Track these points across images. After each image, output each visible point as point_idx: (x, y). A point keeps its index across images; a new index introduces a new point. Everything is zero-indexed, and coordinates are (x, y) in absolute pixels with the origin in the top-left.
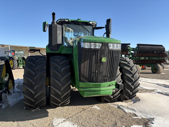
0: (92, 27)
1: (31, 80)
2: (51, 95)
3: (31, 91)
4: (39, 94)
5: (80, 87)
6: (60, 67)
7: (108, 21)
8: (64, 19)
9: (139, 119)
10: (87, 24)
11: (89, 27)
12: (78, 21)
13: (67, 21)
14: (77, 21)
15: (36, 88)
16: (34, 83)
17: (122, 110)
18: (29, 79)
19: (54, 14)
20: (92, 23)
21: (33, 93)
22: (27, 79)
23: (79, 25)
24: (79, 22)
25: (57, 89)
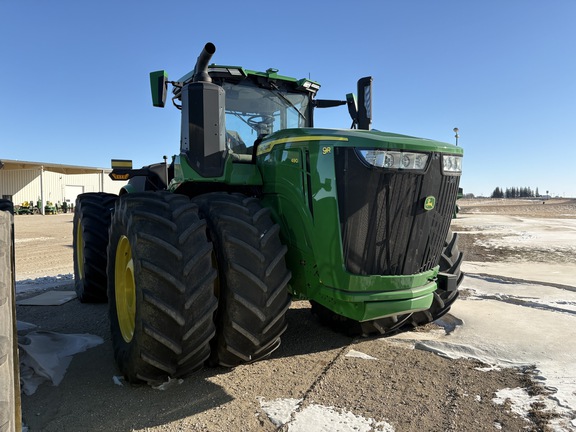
0: (306, 98)
1: (172, 279)
2: (235, 326)
3: (173, 315)
4: (197, 326)
5: (350, 289)
6: (255, 230)
7: (364, 83)
8: (227, 68)
9: (495, 371)
10: (294, 87)
11: (300, 97)
12: (271, 76)
13: (237, 73)
14: (267, 78)
15: (191, 306)
16: (183, 289)
17: (436, 352)
18: (165, 275)
19: (210, 49)
20: (311, 88)
21: (181, 321)
22: (156, 275)
23: (270, 89)
24: (272, 81)
25: (255, 303)
